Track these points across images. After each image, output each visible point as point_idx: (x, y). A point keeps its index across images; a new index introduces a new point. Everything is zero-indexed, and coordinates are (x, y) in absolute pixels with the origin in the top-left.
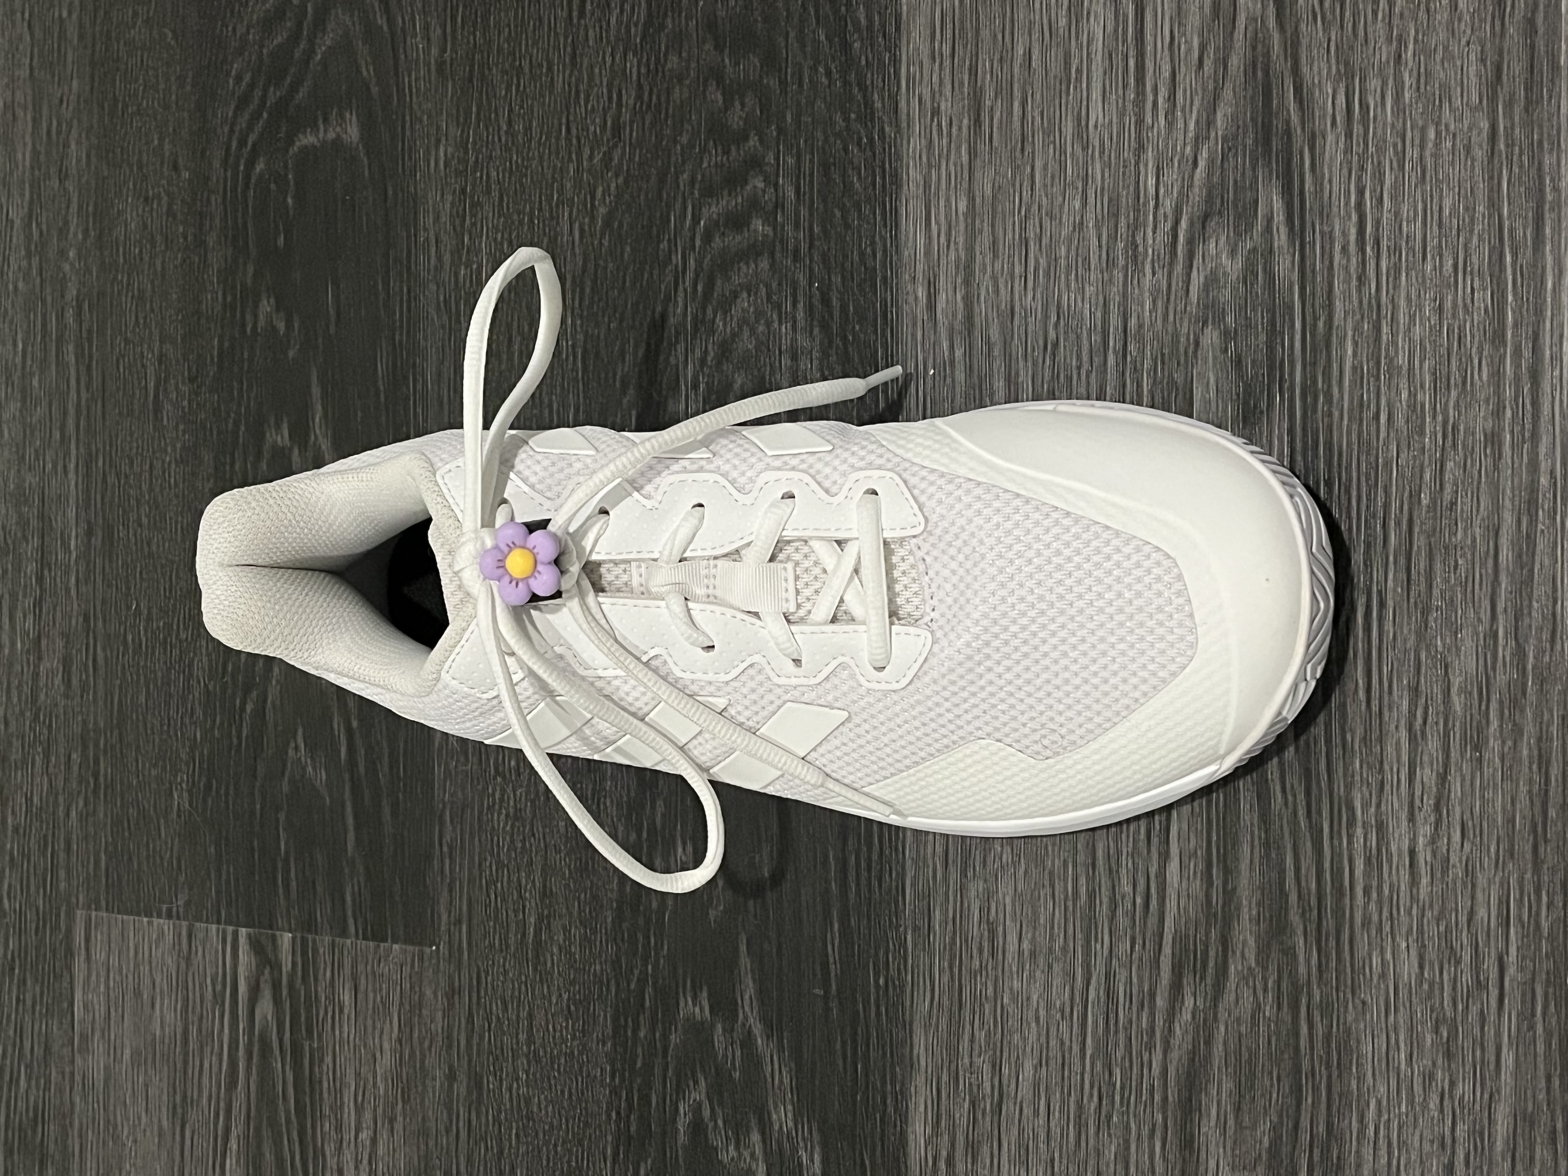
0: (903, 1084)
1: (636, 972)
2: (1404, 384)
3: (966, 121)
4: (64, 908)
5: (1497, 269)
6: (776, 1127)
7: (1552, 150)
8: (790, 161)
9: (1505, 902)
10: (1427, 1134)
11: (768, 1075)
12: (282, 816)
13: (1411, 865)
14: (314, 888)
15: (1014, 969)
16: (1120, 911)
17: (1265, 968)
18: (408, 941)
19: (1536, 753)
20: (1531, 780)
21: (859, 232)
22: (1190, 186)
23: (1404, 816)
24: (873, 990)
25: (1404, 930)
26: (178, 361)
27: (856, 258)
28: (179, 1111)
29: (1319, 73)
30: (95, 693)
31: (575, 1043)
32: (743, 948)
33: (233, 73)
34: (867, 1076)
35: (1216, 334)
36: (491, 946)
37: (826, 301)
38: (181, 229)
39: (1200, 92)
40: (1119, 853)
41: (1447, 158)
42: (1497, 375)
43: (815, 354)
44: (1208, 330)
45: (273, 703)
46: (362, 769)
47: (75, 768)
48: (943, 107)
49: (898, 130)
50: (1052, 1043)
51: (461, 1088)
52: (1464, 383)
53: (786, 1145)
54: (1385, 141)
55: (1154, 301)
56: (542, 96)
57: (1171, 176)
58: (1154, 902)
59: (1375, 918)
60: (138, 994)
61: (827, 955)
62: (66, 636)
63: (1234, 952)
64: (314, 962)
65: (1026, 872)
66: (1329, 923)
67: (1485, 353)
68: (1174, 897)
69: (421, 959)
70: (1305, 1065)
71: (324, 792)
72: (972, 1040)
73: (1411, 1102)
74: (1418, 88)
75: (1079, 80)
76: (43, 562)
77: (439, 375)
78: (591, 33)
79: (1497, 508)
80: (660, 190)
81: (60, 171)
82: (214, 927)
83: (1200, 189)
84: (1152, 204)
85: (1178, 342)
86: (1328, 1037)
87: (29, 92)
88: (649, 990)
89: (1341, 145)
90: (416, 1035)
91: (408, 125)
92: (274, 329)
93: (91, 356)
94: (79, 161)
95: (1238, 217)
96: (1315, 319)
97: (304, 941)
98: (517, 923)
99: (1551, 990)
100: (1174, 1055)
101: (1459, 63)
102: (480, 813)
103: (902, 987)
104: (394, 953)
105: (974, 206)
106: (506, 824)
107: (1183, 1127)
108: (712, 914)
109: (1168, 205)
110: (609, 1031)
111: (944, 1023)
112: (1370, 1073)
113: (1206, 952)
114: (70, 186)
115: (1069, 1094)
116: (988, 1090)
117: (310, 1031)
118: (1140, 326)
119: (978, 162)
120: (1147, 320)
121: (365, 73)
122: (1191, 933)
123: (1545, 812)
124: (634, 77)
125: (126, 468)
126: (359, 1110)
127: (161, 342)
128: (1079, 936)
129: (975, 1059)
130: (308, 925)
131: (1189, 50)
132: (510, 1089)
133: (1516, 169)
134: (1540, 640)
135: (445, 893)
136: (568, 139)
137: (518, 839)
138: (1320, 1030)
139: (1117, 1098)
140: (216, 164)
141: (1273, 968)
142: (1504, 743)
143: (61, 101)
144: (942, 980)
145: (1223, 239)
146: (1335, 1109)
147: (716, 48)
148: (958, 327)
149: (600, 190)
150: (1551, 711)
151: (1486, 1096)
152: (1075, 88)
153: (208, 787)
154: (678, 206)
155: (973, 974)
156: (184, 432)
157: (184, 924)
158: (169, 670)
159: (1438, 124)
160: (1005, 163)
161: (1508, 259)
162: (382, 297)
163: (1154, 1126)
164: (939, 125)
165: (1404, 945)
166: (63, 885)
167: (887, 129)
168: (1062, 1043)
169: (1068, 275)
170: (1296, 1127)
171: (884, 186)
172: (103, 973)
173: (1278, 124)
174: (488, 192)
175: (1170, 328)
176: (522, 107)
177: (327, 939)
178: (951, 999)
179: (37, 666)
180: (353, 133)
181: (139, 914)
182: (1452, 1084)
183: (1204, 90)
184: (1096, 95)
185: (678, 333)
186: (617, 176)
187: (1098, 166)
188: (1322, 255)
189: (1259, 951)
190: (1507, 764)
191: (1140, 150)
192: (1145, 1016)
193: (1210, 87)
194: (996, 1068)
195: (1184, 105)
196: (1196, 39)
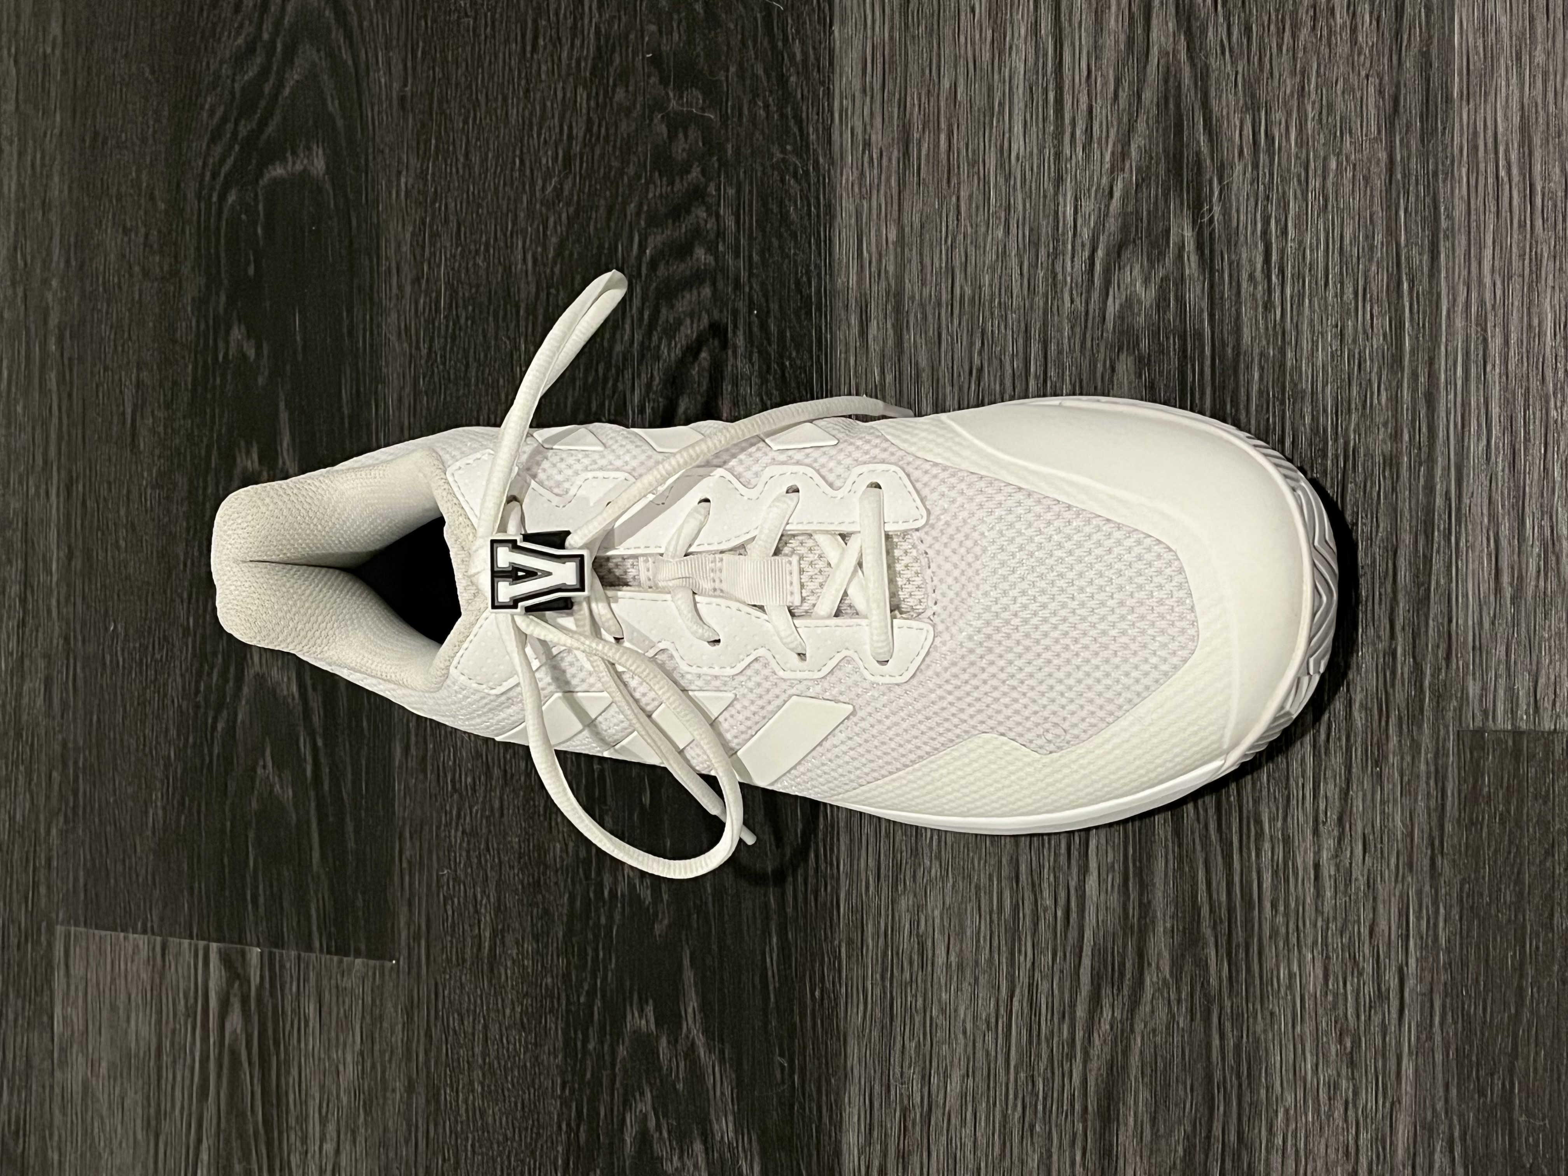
0: (837, 1094)
1: (586, 987)
2: (1307, 409)
3: (895, 154)
4: (44, 924)
5: (1395, 295)
6: (718, 1138)
7: (1445, 181)
8: (731, 192)
9: (1404, 913)
10: (1332, 1141)
11: (710, 1087)
12: (251, 835)
13: (1317, 878)
14: (281, 904)
15: (943, 981)
16: (1042, 925)
17: (1178, 981)
18: (370, 955)
19: (1432, 768)
20: (1429, 793)
21: (795, 261)
22: (1106, 215)
23: (1309, 830)
24: (809, 1002)
25: (1310, 941)
26: (153, 388)
27: (793, 287)
28: (153, 1123)
29: (1227, 106)
30: (74, 712)
31: (528, 1055)
32: (686, 962)
33: (207, 107)
34: (803, 1087)
35: (1131, 359)
36: (449, 961)
37: (764, 327)
38: (157, 259)
39: (1115, 123)
40: (1041, 867)
41: (1348, 188)
42: (1395, 400)
43: (755, 380)
44: (1123, 357)
45: (243, 722)
46: (326, 787)
47: (56, 787)
48: (873, 138)
49: (832, 162)
50: (980, 1054)
51: (420, 1100)
52: (1364, 407)
53: (728, 1155)
54: (1289, 171)
55: (1072, 328)
56: (497, 128)
57: (1088, 206)
58: (1074, 916)
59: (1283, 930)
60: (114, 1008)
61: (766, 969)
62: (47, 657)
63: (1149, 964)
64: (281, 976)
65: (953, 886)
66: (1239, 935)
67: (1384, 377)
68: (1093, 909)
69: (382, 975)
70: (1217, 1076)
71: (291, 809)
72: (903, 1053)
73: (1317, 1111)
74: (1320, 120)
75: (1001, 112)
76: (26, 584)
77: (400, 399)
78: (544, 68)
79: (1395, 528)
80: (609, 219)
81: (44, 202)
82: (186, 942)
83: (1116, 220)
84: (1070, 234)
85: (1095, 367)
86: (1238, 1047)
87: (15, 125)
88: (598, 1003)
89: (1248, 175)
90: (377, 1047)
91: (371, 157)
92: (244, 357)
93: (71, 383)
94: (61, 191)
95: (1153, 245)
96: (1224, 345)
97: (271, 956)
98: (472, 938)
99: (1448, 1001)
100: (1094, 1065)
101: (1358, 95)
102: (438, 828)
103: (836, 999)
104: (357, 967)
105: (903, 235)
106: (462, 840)
107: (1102, 1136)
108: (658, 929)
109: (1085, 234)
110: (560, 1044)
111: (875, 1034)
112: (1278, 1082)
113: (1122, 964)
114: (53, 217)
115: (995, 1104)
116: (919, 1100)
117: (277, 1043)
118: (1060, 352)
119: (906, 194)
120: (1066, 347)
121: (330, 108)
122: (1110, 945)
123: (1442, 827)
124: (584, 111)
125: (104, 492)
126: (324, 1121)
127: (139, 369)
128: (1004, 948)
129: (905, 1070)
130: (276, 941)
131: (1105, 84)
132: (466, 1101)
133: (1412, 199)
134: (1436, 656)
135: (405, 909)
136: (522, 170)
137: (474, 855)
138: (1230, 1041)
139: (1040, 1107)
140: (191, 195)
141: (1186, 979)
142: (1402, 758)
143: (45, 134)
144: (874, 991)
145: (1137, 268)
146: (1245, 1119)
147: (661, 83)
148: (888, 352)
149: (551, 220)
150: (1446, 727)
151: (1388, 1105)
152: (998, 121)
153: (182, 803)
154: (625, 234)
155: (903, 986)
156: (159, 457)
157: (159, 939)
158: (144, 689)
159: (1338, 155)
160: (932, 193)
161: (1406, 286)
162: (346, 323)
163: (1074, 1135)
164: (871, 156)
165: (1310, 956)
166: (43, 901)
167: (821, 160)
168: (988, 1054)
169: (992, 301)
170: (1208, 1136)
171: (818, 216)
172: (81, 988)
173: (1188, 155)
174: (447, 221)
175: (1088, 354)
176: (478, 139)
177: (293, 953)
178: (883, 1011)
179: (20, 686)
180: (319, 165)
181: (115, 930)
182: (1356, 1093)
183: (1119, 122)
184: (1018, 128)
185: (625, 359)
186: (568, 204)
187: (1020, 196)
188: (1230, 283)
189: (1173, 963)
190: (1406, 779)
191: (1059, 180)
192: (1066, 1027)
193: (1125, 119)
194: (926, 1078)
195: (1100, 138)
196: (1111, 72)
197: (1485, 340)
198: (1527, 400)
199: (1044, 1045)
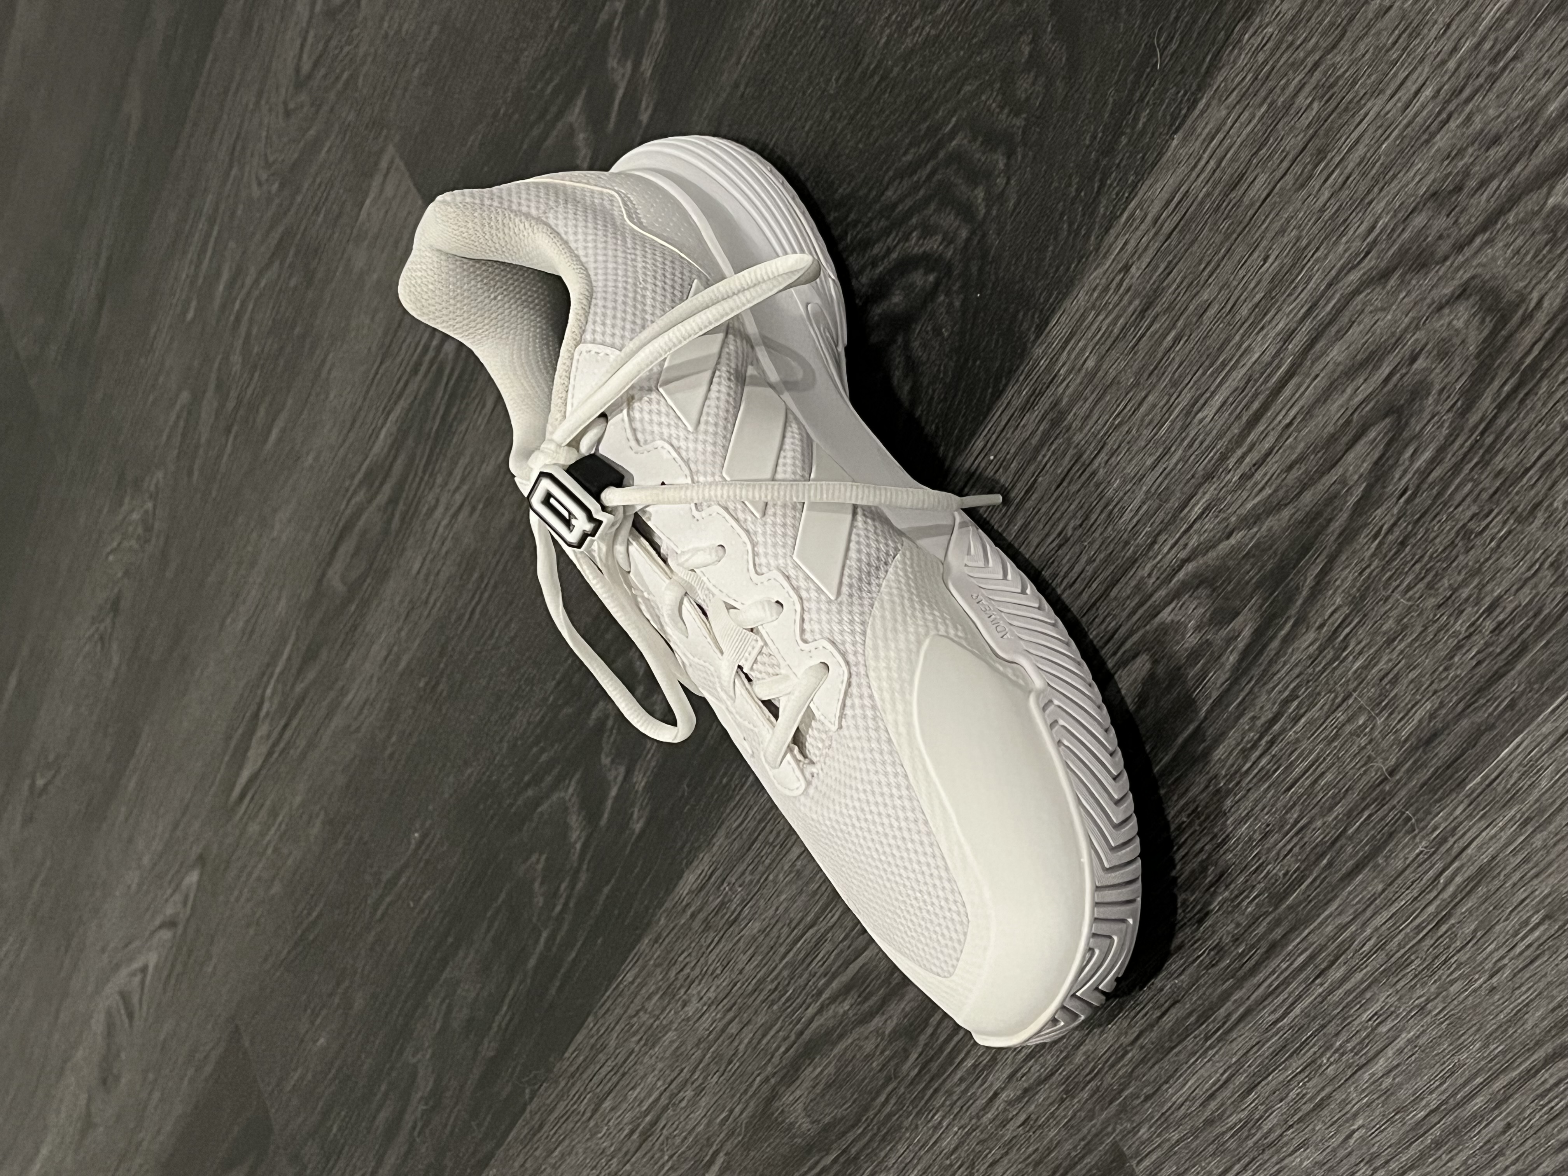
0: (699, 846)
3: (1137, 302)
4: (385, 131)
5: (1314, 858)
6: (634, 780)
7: (1408, 833)
8: (1028, 175)
13: (991, 1099)
15: (786, 868)
17: (890, 1042)
19: (1089, 1137)
20: (1076, 1146)
22: (1215, 545)
23: (1008, 1072)
24: (718, 778)
25: (963, 1122)
28: (384, 350)
29: (1343, 581)
34: (687, 817)
35: (1148, 666)
37: (977, 313)
39: (1274, 487)
41: (1355, 749)
42: (1255, 920)
44: (1146, 657)
48: (1133, 269)
49: (1097, 250)
50: (775, 930)
53: (632, 796)
54: (1336, 684)
55: (1136, 592)
57: (1210, 523)
59: (955, 1098)
63: (883, 1014)
66: (934, 1066)
67: (1262, 898)
70: (871, 1113)
72: (742, 873)
74: (1383, 678)
75: (1218, 371)
79: (1188, 990)
80: (948, 77)
83: (1218, 558)
84: (1186, 526)
85: (1125, 641)
86: (890, 1116)
89: (1311, 650)
95: (1221, 610)
96: (1203, 738)
100: (821, 1019)
101: (1418, 697)
103: (732, 797)
105: (1096, 373)
107: (800, 1057)
109: (1193, 542)
111: (736, 845)
113: (871, 994)
115: (764, 966)
116: (732, 909)
117: (463, 397)
119: (1120, 345)
122: (872, 976)
126: (463, 478)
129: (737, 885)
131: (1292, 448)
133: (1380, 813)
134: (1143, 1087)
138: (888, 1109)
139: (783, 999)
141: (893, 1048)
142: (1080, 1110)
145: (1200, 611)
146: (866, 1151)
148: (1027, 446)
150: (1114, 1130)
152: (1212, 375)
154: (951, 105)
155: (766, 842)
159: (1370, 719)
160: (1134, 369)
161: (1325, 861)
163: (788, 1037)
164: (1122, 281)
165: (956, 1129)
166: (392, 113)
167: (1093, 238)
168: (779, 937)
169: (1108, 503)
170: (844, 1134)
171: (1061, 279)
172: (386, 205)
173: (1291, 580)
175: (1130, 624)
178: (748, 838)
183: (1275, 491)
184: (1218, 400)
186: (933, 25)
187: (1180, 451)
189: (894, 1031)
190: (1073, 1122)
191: (1209, 477)
192: (823, 981)
193: (1281, 493)
194: (744, 903)
195: (1256, 484)
196: (1302, 445)
197: (1333, 963)
198: (1318, 1031)
199: (806, 976)
